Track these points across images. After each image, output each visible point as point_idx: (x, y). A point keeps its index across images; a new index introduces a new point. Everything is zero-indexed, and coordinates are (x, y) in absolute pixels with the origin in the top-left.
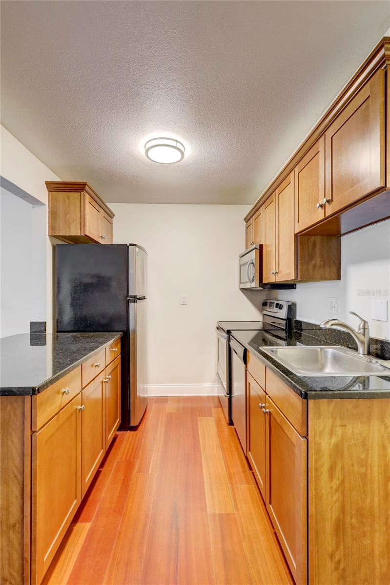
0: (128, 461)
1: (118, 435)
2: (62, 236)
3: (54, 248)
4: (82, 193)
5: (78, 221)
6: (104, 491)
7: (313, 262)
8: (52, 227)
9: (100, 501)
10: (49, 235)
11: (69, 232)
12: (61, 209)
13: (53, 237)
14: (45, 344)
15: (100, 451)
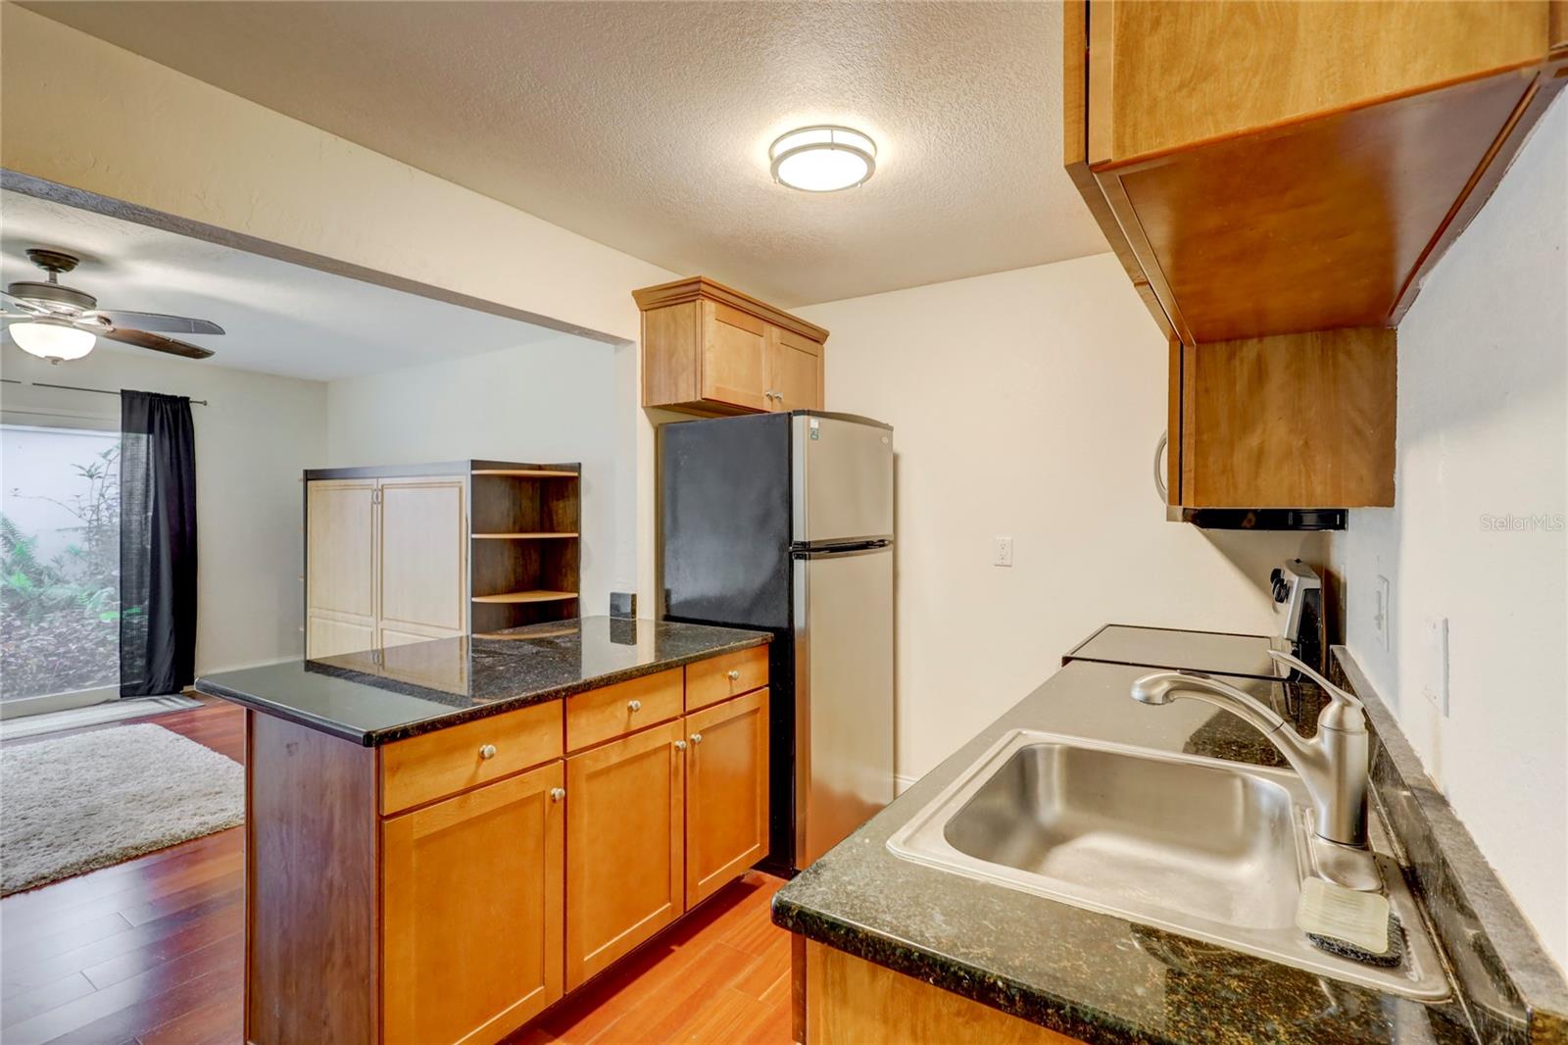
0: (738, 952)
1: (763, 883)
2: (664, 405)
3: (657, 430)
4: (698, 302)
5: (692, 369)
6: (646, 997)
7: (1254, 441)
8: (649, 388)
9: (625, 1015)
10: (643, 407)
11: (676, 396)
12: (662, 343)
13: (652, 409)
14: (633, 641)
15: (664, 904)
